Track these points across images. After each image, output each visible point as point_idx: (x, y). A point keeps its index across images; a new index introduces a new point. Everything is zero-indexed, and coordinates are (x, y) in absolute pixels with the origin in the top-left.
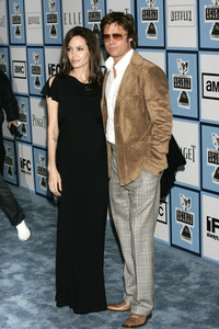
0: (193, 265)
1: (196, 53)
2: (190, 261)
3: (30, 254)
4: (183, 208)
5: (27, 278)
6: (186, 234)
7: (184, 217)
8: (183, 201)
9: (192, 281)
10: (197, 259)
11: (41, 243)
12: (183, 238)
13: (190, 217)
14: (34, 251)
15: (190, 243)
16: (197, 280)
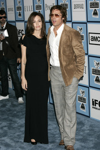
0: (86, 121)
1: (86, 23)
2: (85, 120)
3: (11, 118)
4: (81, 95)
5: (9, 129)
6: (83, 107)
7: (81, 99)
8: (81, 92)
9: (86, 129)
10: (88, 119)
11: (15, 112)
12: (81, 109)
13: (84, 99)
14: (13, 116)
15: (85, 112)
16: (88, 128)
